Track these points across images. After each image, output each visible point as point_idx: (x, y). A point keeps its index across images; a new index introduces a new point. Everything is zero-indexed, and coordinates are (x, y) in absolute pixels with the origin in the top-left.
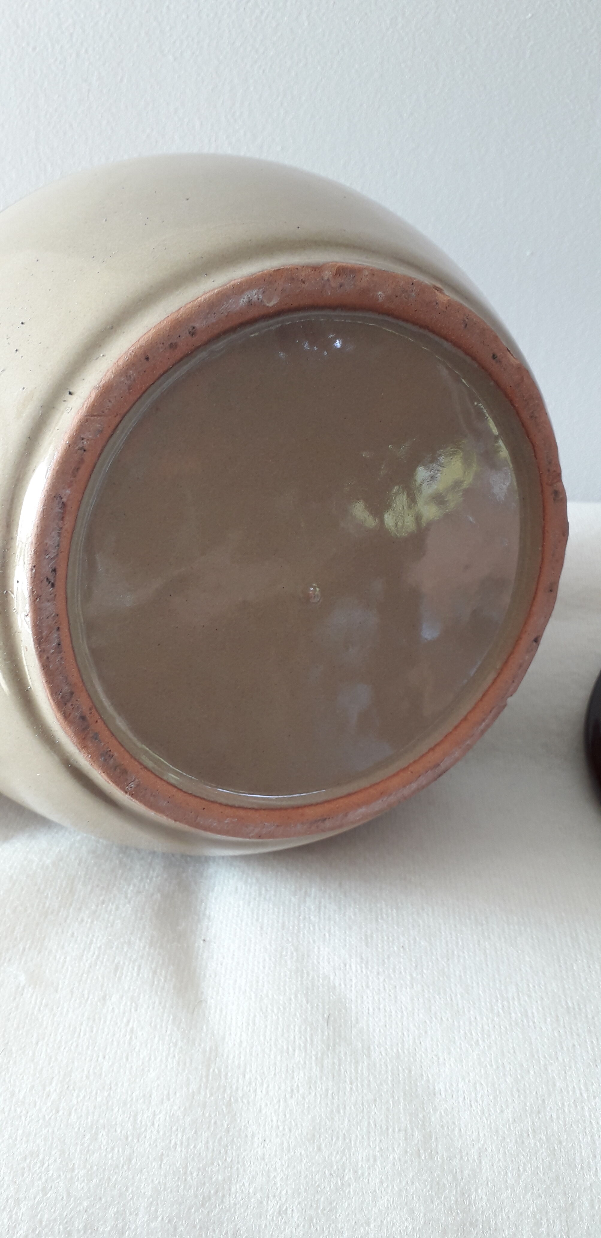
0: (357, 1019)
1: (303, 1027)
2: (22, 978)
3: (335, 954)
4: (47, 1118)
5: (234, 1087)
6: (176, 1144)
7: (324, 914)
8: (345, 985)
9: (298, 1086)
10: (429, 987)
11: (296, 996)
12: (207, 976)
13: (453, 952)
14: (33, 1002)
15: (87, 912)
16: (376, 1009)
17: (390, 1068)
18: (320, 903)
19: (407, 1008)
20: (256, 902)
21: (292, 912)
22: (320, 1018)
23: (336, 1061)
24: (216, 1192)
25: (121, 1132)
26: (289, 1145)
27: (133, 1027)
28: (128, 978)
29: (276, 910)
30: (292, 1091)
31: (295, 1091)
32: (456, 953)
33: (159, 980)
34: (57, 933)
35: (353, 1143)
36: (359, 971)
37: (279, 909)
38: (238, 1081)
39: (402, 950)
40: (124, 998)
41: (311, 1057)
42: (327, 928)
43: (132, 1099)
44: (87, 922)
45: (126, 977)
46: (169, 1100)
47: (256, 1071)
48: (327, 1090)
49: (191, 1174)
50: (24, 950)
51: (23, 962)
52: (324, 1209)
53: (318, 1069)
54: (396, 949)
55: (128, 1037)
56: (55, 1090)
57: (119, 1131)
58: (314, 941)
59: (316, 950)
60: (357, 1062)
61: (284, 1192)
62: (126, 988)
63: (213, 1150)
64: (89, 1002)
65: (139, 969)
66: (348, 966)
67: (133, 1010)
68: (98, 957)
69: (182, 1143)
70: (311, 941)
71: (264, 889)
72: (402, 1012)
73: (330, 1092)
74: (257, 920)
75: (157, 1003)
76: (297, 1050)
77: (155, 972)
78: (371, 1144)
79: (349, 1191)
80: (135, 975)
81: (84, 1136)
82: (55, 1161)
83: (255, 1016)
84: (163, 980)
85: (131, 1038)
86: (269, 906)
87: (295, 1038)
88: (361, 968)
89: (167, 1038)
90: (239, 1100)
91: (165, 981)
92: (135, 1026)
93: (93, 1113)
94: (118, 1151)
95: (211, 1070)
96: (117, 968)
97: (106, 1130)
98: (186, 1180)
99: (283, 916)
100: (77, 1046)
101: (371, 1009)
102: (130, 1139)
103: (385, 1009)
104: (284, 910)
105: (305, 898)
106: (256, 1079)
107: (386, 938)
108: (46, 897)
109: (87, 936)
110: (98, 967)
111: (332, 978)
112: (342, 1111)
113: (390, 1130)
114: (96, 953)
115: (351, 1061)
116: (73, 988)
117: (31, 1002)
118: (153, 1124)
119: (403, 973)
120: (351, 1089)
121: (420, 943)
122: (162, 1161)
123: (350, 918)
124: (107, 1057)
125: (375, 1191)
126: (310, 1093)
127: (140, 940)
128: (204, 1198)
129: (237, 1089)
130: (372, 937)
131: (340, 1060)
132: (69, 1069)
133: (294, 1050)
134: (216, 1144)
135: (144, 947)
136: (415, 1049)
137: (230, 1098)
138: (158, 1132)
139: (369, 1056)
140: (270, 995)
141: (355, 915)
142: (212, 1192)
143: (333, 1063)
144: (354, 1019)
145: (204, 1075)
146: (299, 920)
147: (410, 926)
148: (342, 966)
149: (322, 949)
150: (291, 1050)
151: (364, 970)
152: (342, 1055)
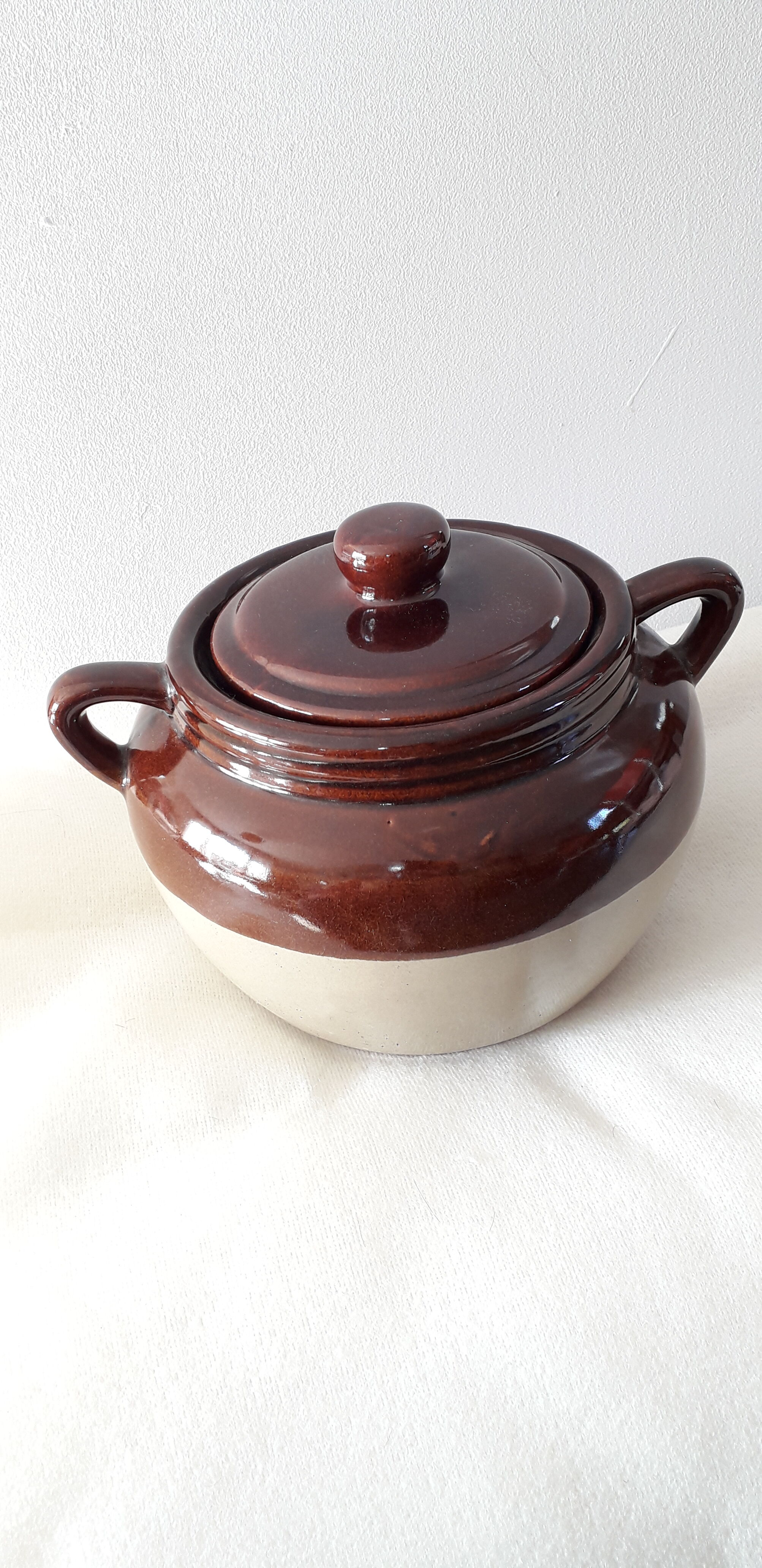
0: (736, 1097)
1: (703, 1115)
5: (679, 1173)
8: (712, 1077)
9: (723, 1153)
22: (709, 1104)
23: (739, 1126)
31: (723, 1157)
36: (716, 1063)
38: (678, 1167)
39: (737, 1035)
46: (637, 1198)
47: (688, 1155)
53: (730, 1135)
54: (732, 1036)
58: (669, 1056)
59: (674, 1061)
61: (752, 1226)
66: (705, 1063)
70: (666, 1056)
74: (614, 1057)
83: (663, 1121)
87: (701, 1124)
88: (716, 1060)
90: (687, 1179)
95: (655, 1167)
106: (691, 1160)
111: (699, 1076)
115: (750, 1124)
119: (749, 1052)
126: (735, 1154)
129: (682, 1173)
130: (709, 1036)
131: (741, 1125)
137: (681, 1181)
140: (663, 1102)
141: (686, 1026)
142: (703, 1246)
143: (739, 1129)
144: (733, 1097)
145: (652, 1172)
146: (647, 1045)
147: (732, 1018)
148: (701, 1065)
149: (678, 1059)
150: (703, 1132)
151: (719, 1061)
152: (741, 1122)
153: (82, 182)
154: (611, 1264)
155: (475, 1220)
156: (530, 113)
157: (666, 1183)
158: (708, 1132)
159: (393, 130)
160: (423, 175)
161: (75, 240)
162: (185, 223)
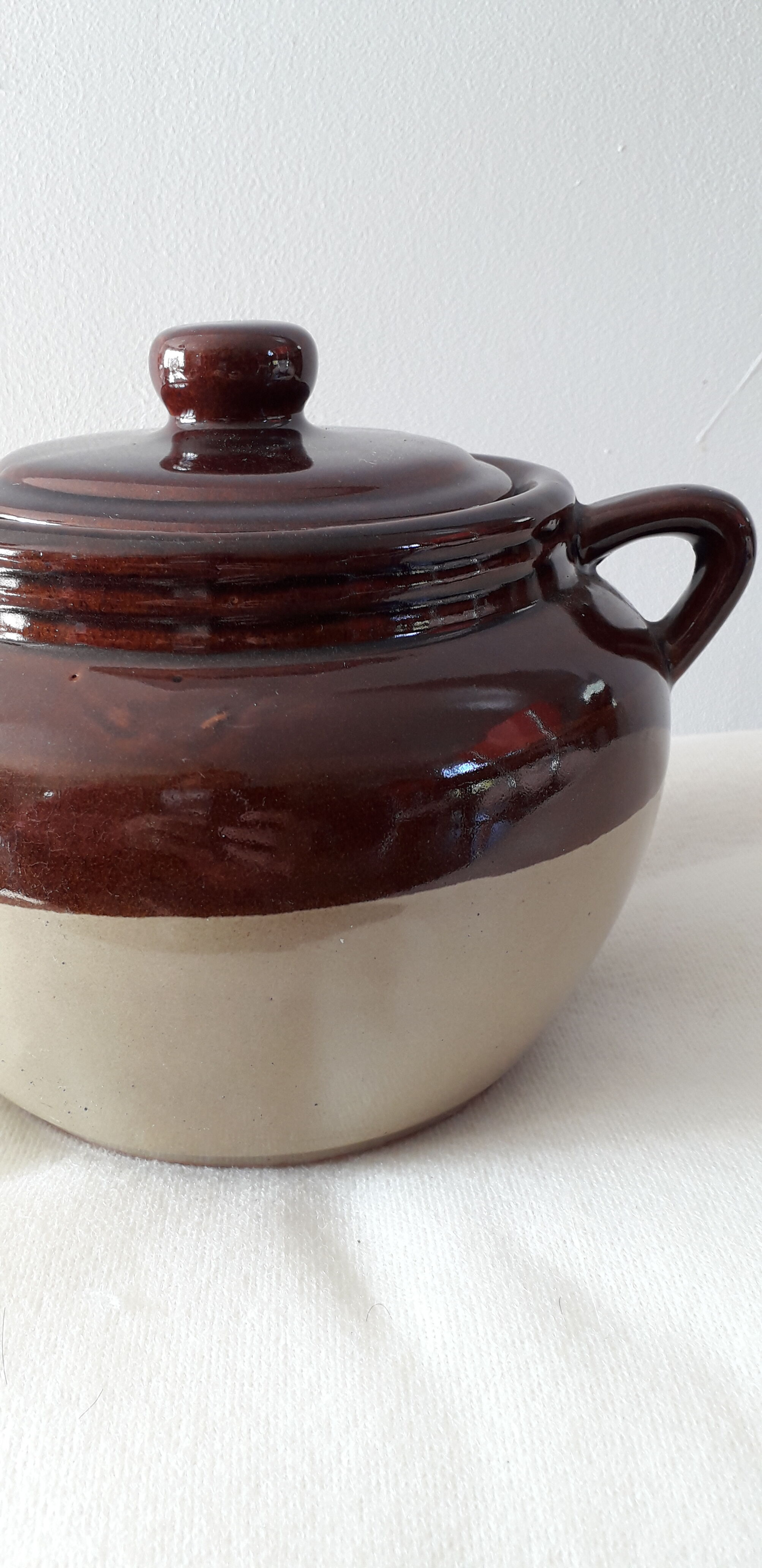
0: (598, 1302)
1: (528, 1315)
2: (115, 1302)
3: (546, 1232)
4: (180, 1473)
5: (448, 1400)
6: (378, 1483)
7: (519, 1190)
8: (571, 1265)
9: (539, 1384)
10: (685, 1246)
11: (507, 1283)
12: (375, 1280)
13: (706, 1204)
14: (135, 1330)
15: (190, 1225)
16: (622, 1287)
17: (661, 1350)
18: (509, 1179)
19: (663, 1277)
20: (421, 1191)
21: (474, 1194)
22: (548, 1303)
23: (584, 1348)
24: (451, 1545)
25: (294, 1478)
26: (546, 1463)
27: (286, 1345)
28: (266, 1289)
29: (451, 1194)
30: (533, 1392)
31: (537, 1392)
32: (709, 1204)
33: (310, 1288)
34: (152, 1248)
35: (636, 1447)
36: (586, 1246)
37: (454, 1192)
38: (451, 1391)
39: (636, 1211)
40: (265, 1312)
41: (548, 1348)
42: (527, 1204)
43: (303, 1433)
44: (192, 1235)
45: (262, 1289)
46: (357, 1426)
47: (475, 1376)
48: (582, 1385)
49: (409, 1522)
50: (110, 1271)
51: (110, 1285)
52: (615, 1544)
53: (562, 1359)
54: (627, 1211)
55: (282, 1357)
56: (187, 1435)
57: (290, 1477)
58: (513, 1221)
59: (519, 1230)
60: (613, 1349)
61: (551, 1530)
62: (266, 1300)
63: (435, 1485)
64: (216, 1322)
65: (278, 1276)
66: (568, 1242)
67: (281, 1324)
68: (217, 1270)
69: (387, 1482)
70: (510, 1222)
71: (426, 1176)
72: (658, 1283)
73: (587, 1386)
74: (428, 1208)
75: (314, 1313)
76: (526, 1341)
77: (301, 1279)
78: (663, 1443)
79: (648, 1514)
80: (274, 1284)
81: (239, 1492)
82: (201, 1531)
83: (456, 1311)
84: (315, 1287)
85: (286, 1357)
86: (440, 1192)
87: (519, 1328)
88: (588, 1241)
89: (338, 1350)
90: (459, 1414)
91: (318, 1287)
92: (289, 1343)
93: (249, 1458)
94: (294, 1505)
95: (410, 1383)
96: (246, 1278)
97: (272, 1478)
98: (402, 1532)
99: (463, 1199)
100: (209, 1377)
101: (615, 1288)
102: (309, 1486)
103: (634, 1284)
104: (462, 1193)
105: (487, 1178)
106: (477, 1384)
107: (611, 1202)
108: (129, 1213)
109: (197, 1248)
110: (219, 1282)
111: (550, 1258)
112: (610, 1408)
113: (685, 1424)
114: (214, 1266)
115: (605, 1347)
116: (190, 1309)
117: (132, 1331)
118: (340, 1461)
119: (646, 1237)
120: (616, 1380)
121: (658, 1200)
122: (361, 1510)
123: (555, 1189)
124: (256, 1385)
125: (684, 1506)
126: (559, 1391)
127: (271, 1246)
128: (434, 1555)
129: (453, 1402)
130: (591, 1204)
131: (589, 1347)
132: (203, 1406)
133: (522, 1342)
134: (438, 1476)
135: (279, 1254)
136: (690, 1324)
137: (446, 1415)
138: (349, 1470)
139: (628, 1340)
140: (471, 1284)
141: (560, 1184)
142: (445, 1545)
143: (582, 1352)
144: (594, 1301)
145: (402, 1389)
146: (486, 1201)
147: (639, 1185)
148: (561, 1243)
149: (527, 1229)
150: (518, 1343)
151: (591, 1242)
152: (591, 1341)
153: (41, 45)
154: (262, 1533)
155: (66, 1395)
156: (594, 42)
157: (418, 1412)
158: (527, 1344)
159: (420, 38)
160: (453, 98)
161: (23, 111)
162: (157, 112)
